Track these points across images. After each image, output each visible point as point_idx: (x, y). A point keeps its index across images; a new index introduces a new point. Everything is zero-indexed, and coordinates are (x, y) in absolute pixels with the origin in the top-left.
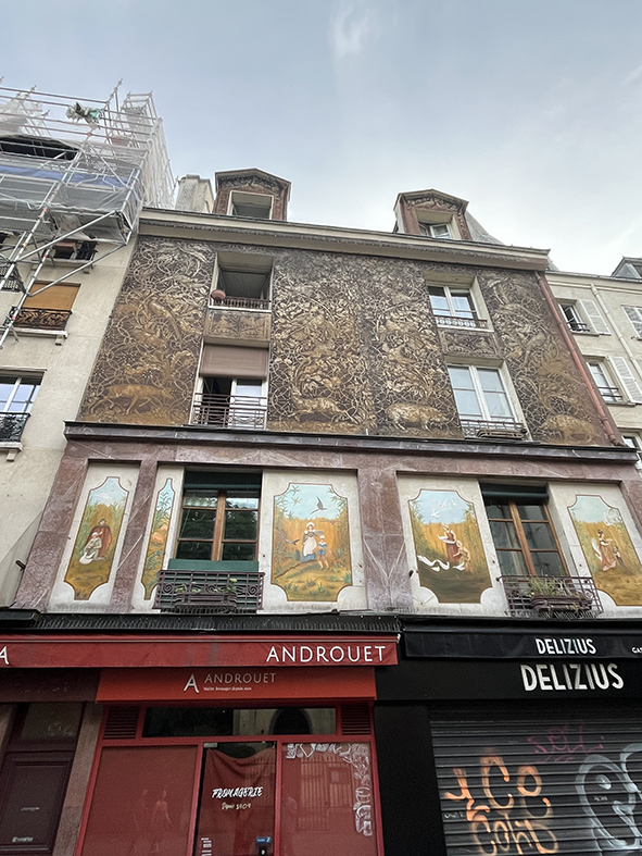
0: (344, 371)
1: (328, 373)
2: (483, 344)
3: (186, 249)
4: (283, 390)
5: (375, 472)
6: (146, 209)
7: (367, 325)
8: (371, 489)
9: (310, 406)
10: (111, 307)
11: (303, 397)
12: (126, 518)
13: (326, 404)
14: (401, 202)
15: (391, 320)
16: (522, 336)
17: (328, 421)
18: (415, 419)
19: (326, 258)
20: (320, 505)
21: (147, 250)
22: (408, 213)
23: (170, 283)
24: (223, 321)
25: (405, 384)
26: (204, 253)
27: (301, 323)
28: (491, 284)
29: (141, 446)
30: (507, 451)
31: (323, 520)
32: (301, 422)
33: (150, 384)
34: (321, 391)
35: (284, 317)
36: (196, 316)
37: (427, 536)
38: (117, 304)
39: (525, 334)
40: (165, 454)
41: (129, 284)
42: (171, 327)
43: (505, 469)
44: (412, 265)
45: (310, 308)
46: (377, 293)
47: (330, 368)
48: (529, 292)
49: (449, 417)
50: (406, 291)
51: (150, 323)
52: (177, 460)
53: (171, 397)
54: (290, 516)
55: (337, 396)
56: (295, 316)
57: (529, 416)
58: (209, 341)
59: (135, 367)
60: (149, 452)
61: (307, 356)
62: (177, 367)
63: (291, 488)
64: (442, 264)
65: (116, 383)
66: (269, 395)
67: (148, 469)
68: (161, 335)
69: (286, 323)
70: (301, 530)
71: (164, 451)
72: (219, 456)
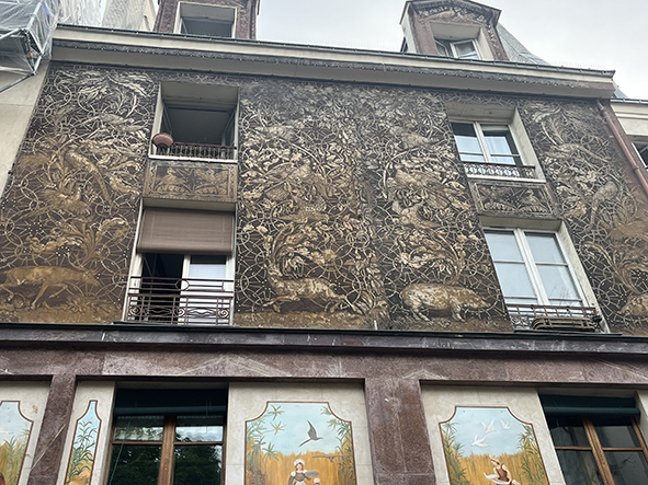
0: (340, 241)
1: (319, 244)
2: (532, 199)
3: (118, 78)
4: (256, 269)
5: (390, 383)
6: (61, 27)
7: (371, 177)
8: (384, 408)
9: (294, 290)
10: (11, 159)
11: (284, 278)
12: (28, 463)
13: (317, 287)
14: (411, 13)
15: (403, 169)
16: (585, 187)
17: (319, 310)
18: (442, 306)
19: (311, 89)
20: (312, 433)
21: (62, 82)
22: (419, 27)
23: (95, 126)
24: (171, 177)
25: (426, 257)
26: (143, 84)
27: (279, 176)
28: (537, 118)
29: (51, 354)
30: (576, 347)
31: (317, 455)
32: (283, 312)
33: (66, 265)
34: (310, 270)
35: (255, 169)
36: (131, 169)
37: (469, 475)
38: (20, 155)
39: (589, 185)
40: (87, 364)
41: (37, 127)
42: (96, 186)
43: (575, 374)
44: (429, 96)
45: (291, 156)
46: (382, 134)
47: (321, 238)
48: (590, 127)
49: (491, 301)
50: (422, 131)
51: (67, 181)
52: (104, 373)
53: (96, 283)
54: (269, 450)
55: (332, 276)
56: (270, 168)
57: (603, 297)
58: (151, 203)
59: (44, 242)
60: (64, 363)
61: (288, 222)
62: (104, 240)
63: (270, 409)
64: (469, 92)
65: (17, 264)
66: (237, 277)
67: (61, 387)
68: (82, 196)
69: (258, 176)
70: (287, 471)
71: (86, 360)
72: (165, 366)
